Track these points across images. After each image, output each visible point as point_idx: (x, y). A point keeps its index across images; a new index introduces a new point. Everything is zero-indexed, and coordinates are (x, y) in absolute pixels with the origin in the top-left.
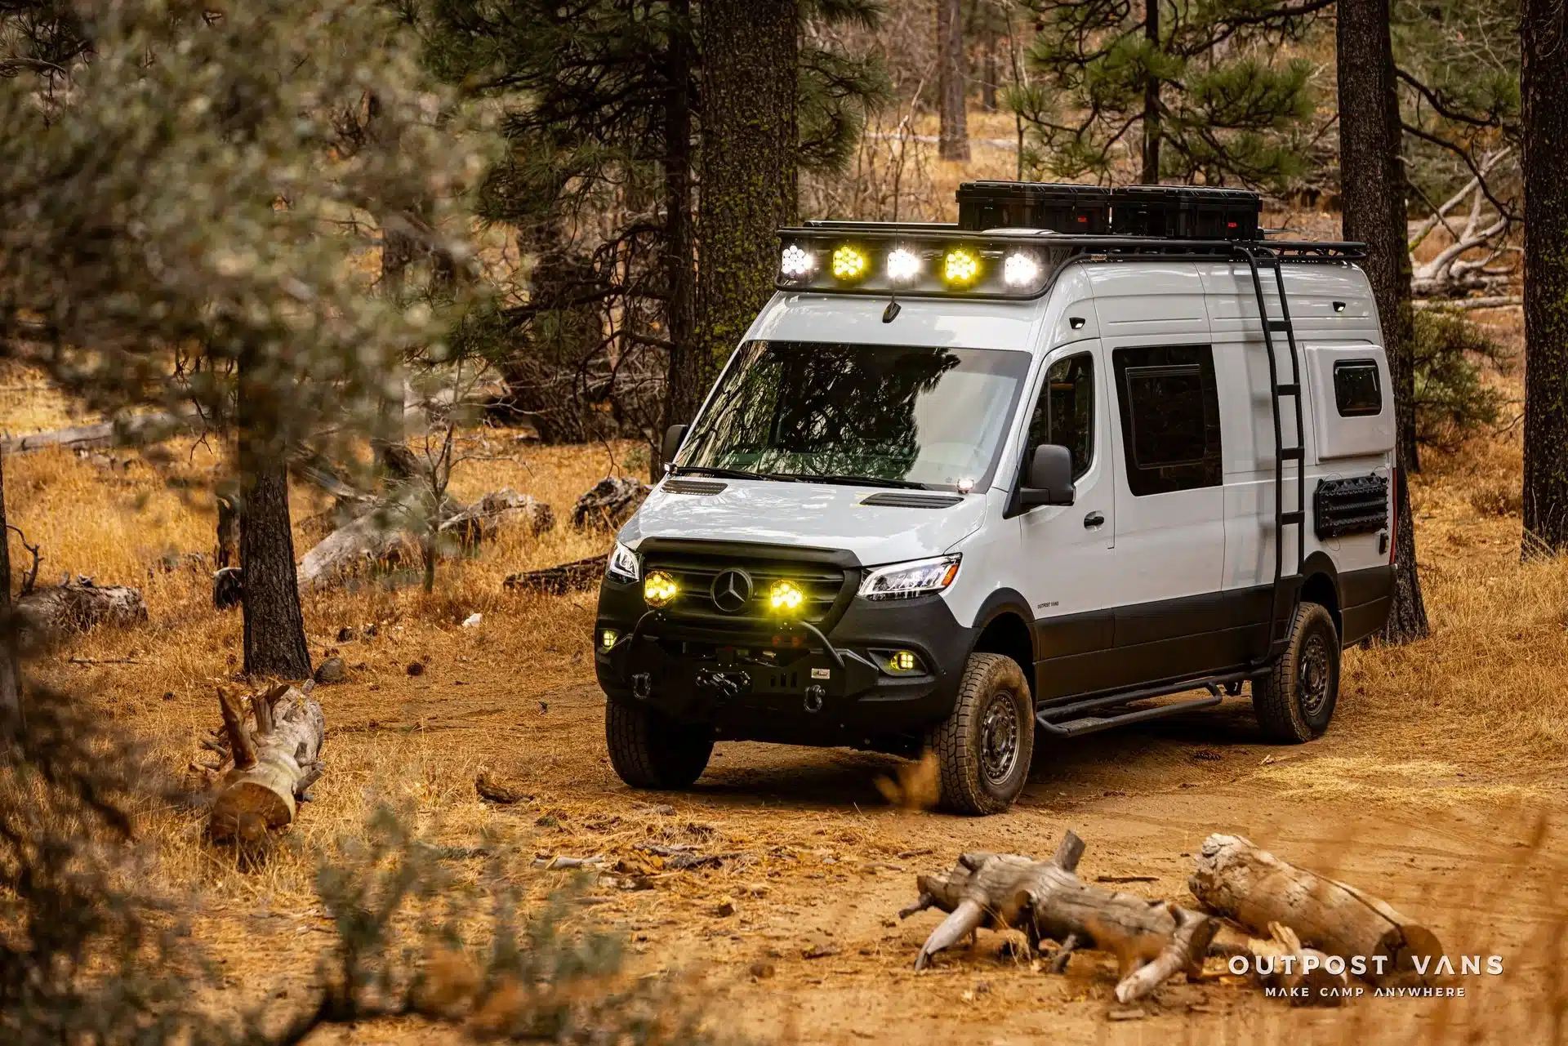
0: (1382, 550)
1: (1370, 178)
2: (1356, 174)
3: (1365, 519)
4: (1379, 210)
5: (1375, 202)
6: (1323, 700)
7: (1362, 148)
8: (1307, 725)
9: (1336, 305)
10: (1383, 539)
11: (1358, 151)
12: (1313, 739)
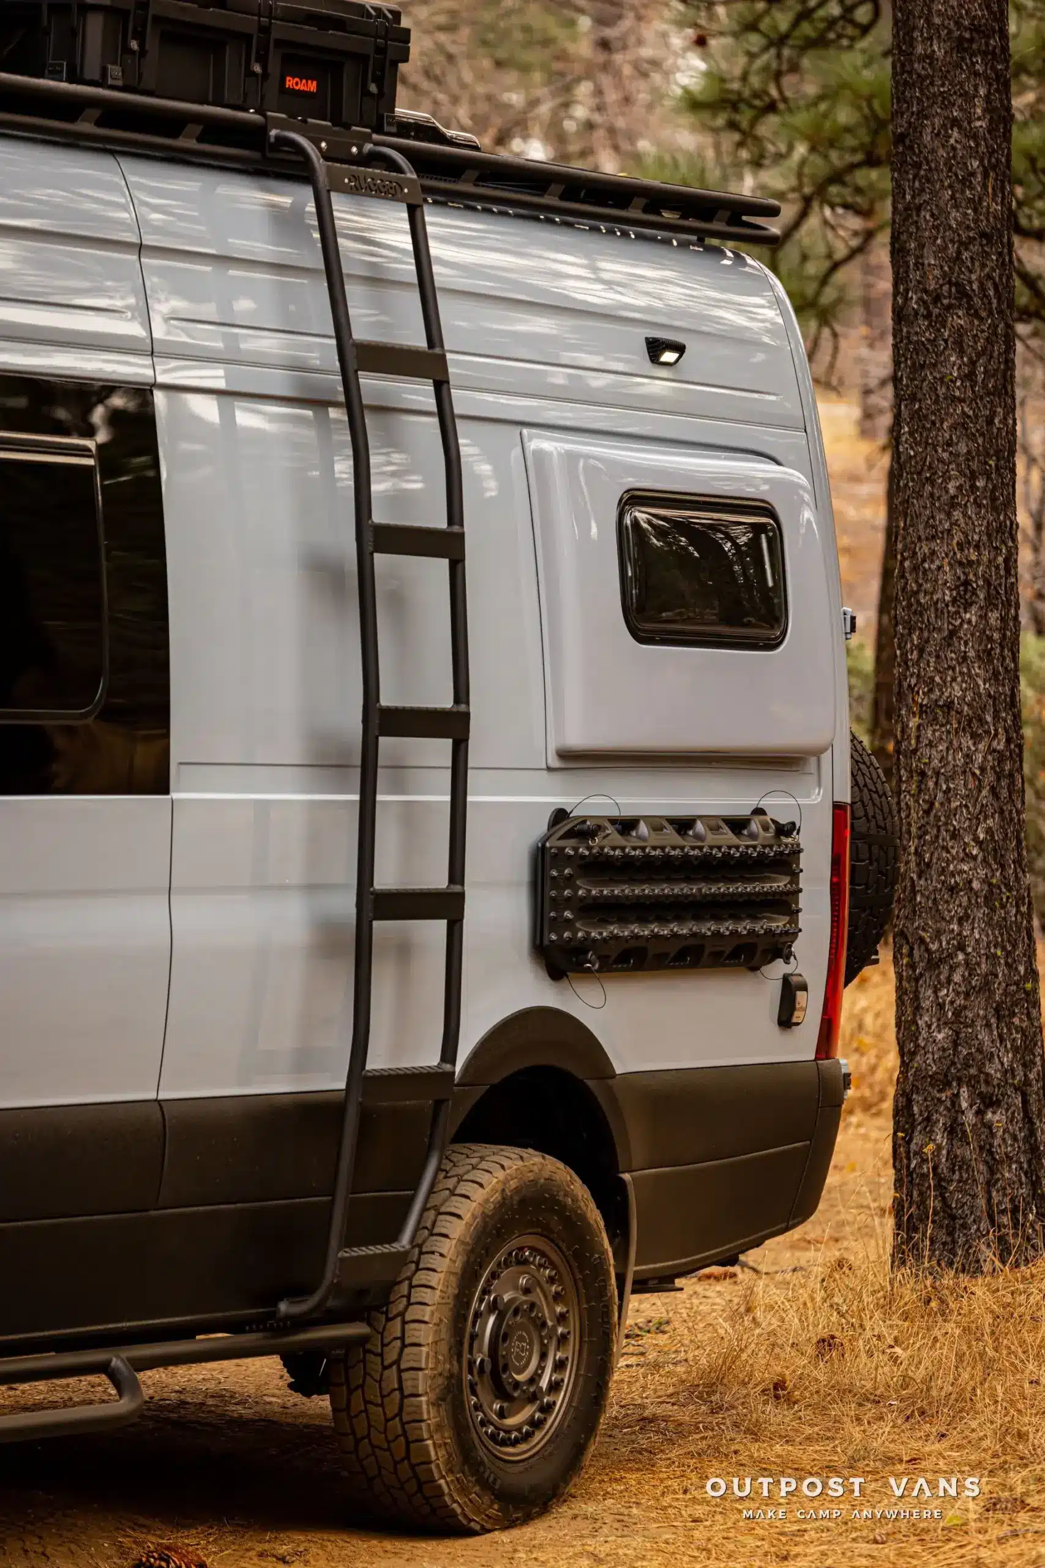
0: (786, 1020)
1: (955, 122)
2: (922, 115)
3: (707, 928)
4: (975, 204)
5: (966, 181)
6: (553, 1420)
7: (939, 50)
8: (485, 1485)
9: (655, 348)
10: (790, 990)
11: (930, 57)
12: (509, 1524)
